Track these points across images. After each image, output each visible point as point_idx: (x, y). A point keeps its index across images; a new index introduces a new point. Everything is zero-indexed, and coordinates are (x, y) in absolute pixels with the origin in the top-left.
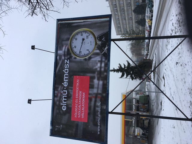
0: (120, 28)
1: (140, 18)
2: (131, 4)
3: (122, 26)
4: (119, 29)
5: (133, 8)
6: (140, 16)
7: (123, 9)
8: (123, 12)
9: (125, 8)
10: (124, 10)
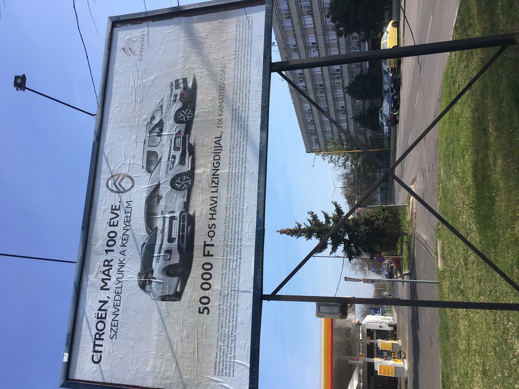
0: (316, 133)
1: (367, 108)
2: (342, 74)
3: (319, 130)
4: (313, 138)
5: (347, 84)
6: (367, 102)
7: (321, 85)
8: (321, 92)
9: (328, 84)
10: (325, 88)
